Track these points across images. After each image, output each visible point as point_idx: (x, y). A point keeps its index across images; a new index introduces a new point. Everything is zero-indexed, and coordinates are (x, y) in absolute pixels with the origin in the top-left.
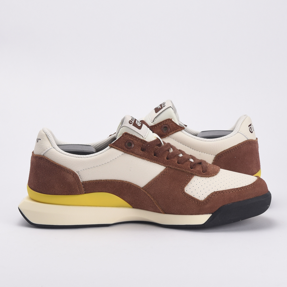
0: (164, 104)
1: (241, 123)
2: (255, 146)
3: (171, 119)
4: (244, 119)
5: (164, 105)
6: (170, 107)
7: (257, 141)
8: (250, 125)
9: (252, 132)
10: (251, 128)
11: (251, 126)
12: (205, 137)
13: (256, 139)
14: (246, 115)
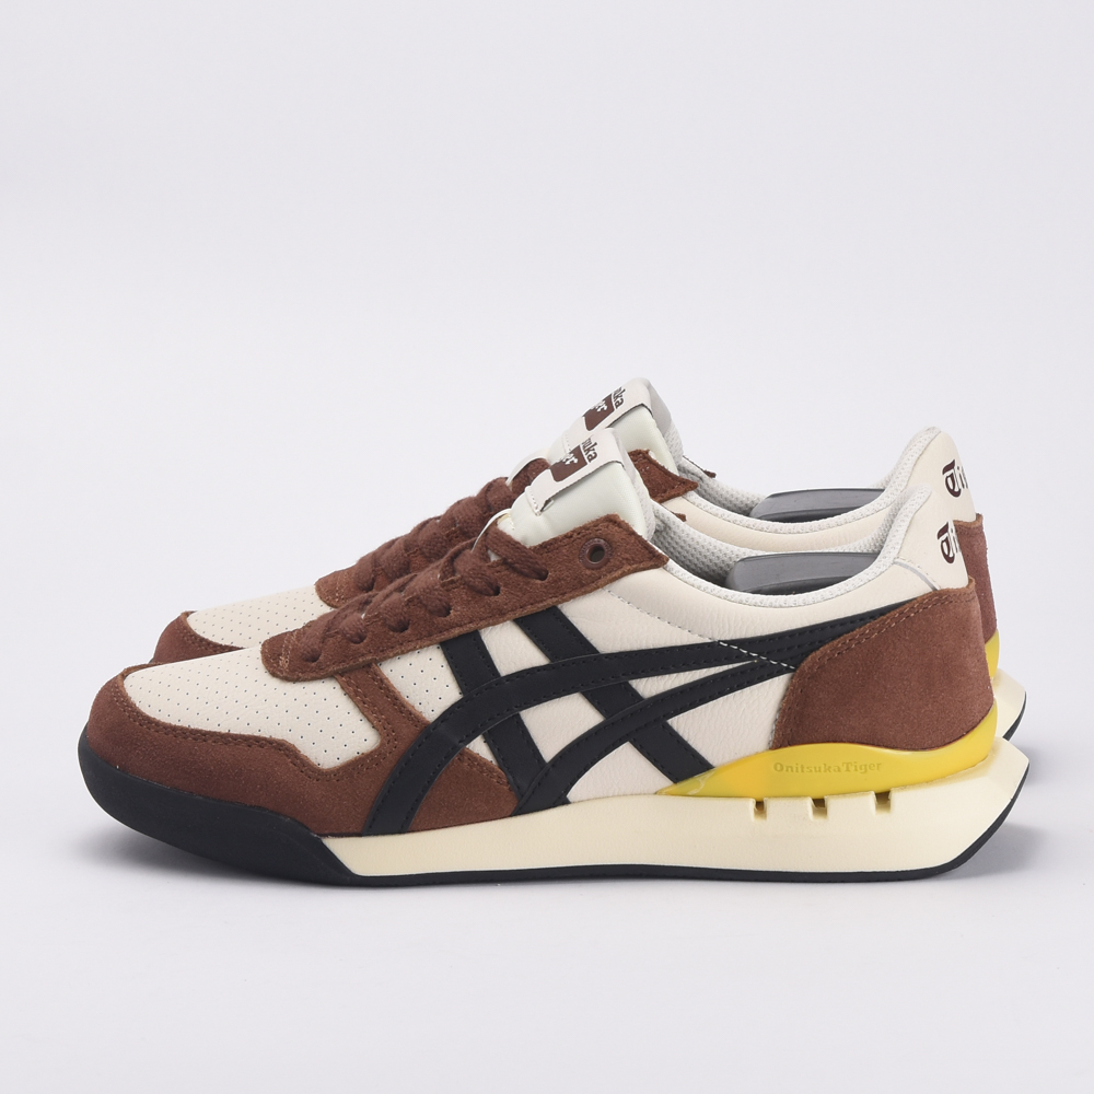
0: (619, 393)
1: (915, 458)
2: (972, 546)
3: (647, 452)
4: (927, 442)
5: (619, 399)
6: (643, 405)
7: (981, 527)
8: (951, 466)
9: (956, 494)
10: (952, 476)
11: (952, 471)
12: (777, 517)
13: (974, 518)
14: (934, 428)
